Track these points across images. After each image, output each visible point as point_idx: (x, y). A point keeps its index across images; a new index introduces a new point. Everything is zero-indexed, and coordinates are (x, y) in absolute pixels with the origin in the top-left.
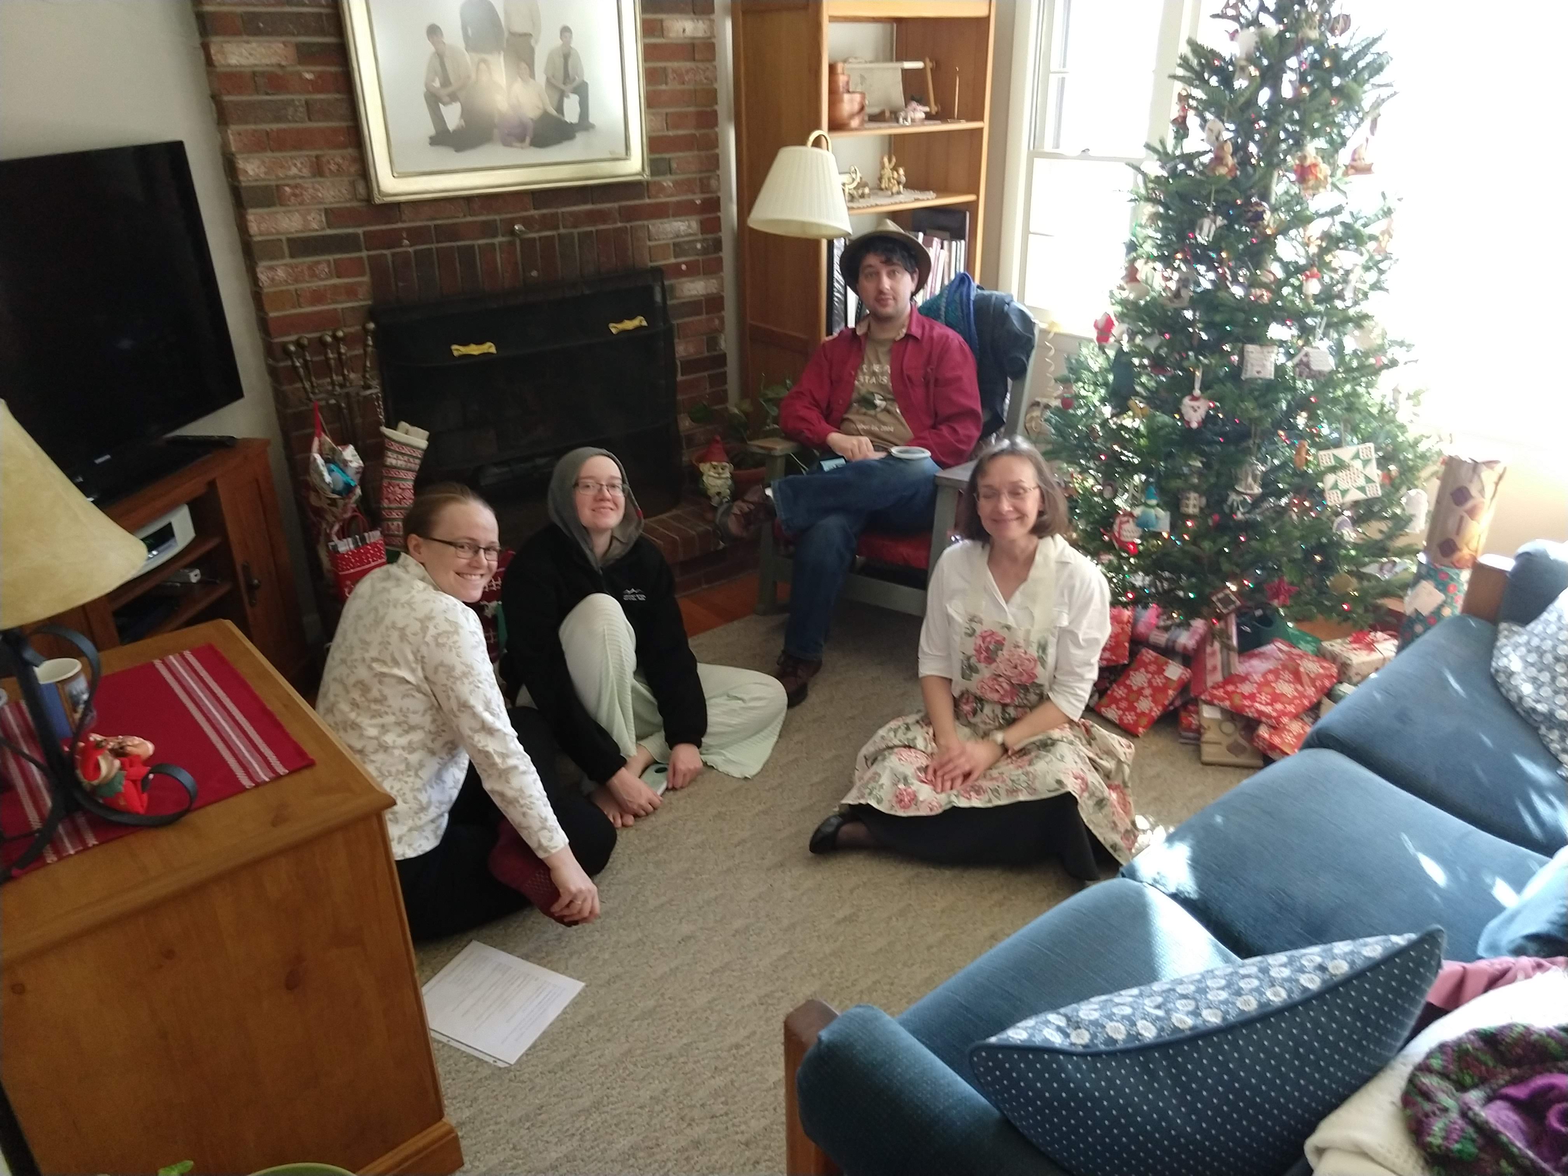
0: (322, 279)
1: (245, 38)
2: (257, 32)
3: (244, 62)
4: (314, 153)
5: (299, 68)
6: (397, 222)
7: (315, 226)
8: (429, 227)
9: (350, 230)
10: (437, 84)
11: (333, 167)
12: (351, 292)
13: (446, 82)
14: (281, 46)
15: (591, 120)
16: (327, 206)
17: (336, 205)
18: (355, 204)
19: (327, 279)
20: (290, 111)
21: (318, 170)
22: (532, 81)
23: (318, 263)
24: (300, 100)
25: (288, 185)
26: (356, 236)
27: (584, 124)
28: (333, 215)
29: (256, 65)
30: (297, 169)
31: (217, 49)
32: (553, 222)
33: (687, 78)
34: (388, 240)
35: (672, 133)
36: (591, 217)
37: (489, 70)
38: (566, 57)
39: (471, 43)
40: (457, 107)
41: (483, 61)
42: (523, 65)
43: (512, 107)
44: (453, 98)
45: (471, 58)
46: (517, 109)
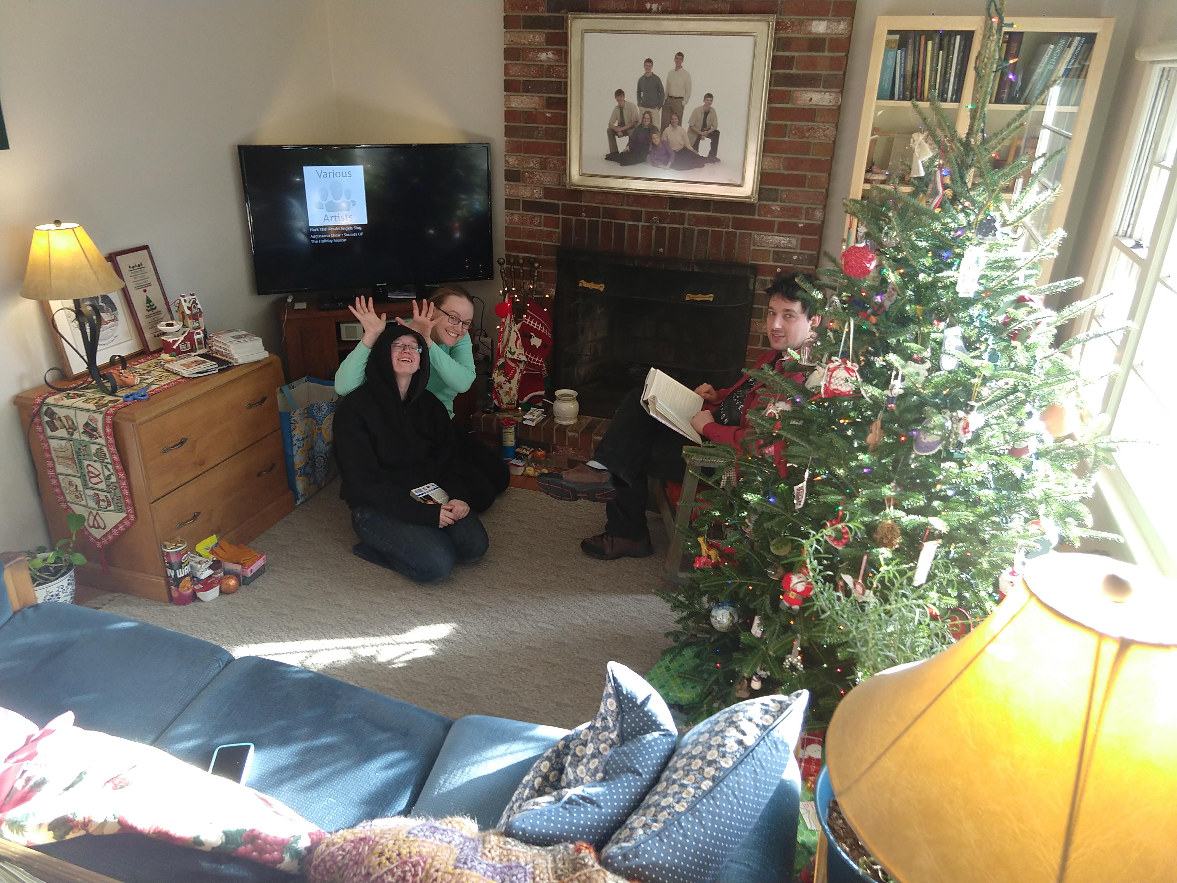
0: (536, 226)
1: (522, 94)
2: (526, 91)
3: (518, 106)
4: (544, 157)
5: (545, 110)
6: (581, 201)
7: (536, 196)
8: (599, 208)
9: (556, 202)
10: (616, 124)
11: (552, 165)
12: (549, 236)
13: (622, 124)
14: (538, 98)
15: (718, 156)
16: (545, 186)
17: (550, 186)
18: (560, 187)
19: (538, 226)
20: (536, 132)
21: (544, 166)
22: (679, 127)
23: (534, 216)
24: (541, 127)
25: (527, 172)
26: (558, 205)
27: (713, 157)
28: (548, 192)
29: (523, 108)
30: (533, 163)
31: (507, 99)
32: (681, 219)
33: (807, 134)
34: (575, 211)
35: (787, 172)
36: (710, 221)
37: (651, 118)
38: (706, 113)
39: (642, 102)
40: (626, 139)
41: (648, 112)
42: (674, 117)
43: (662, 142)
44: (625, 133)
45: (641, 110)
46: (666, 144)
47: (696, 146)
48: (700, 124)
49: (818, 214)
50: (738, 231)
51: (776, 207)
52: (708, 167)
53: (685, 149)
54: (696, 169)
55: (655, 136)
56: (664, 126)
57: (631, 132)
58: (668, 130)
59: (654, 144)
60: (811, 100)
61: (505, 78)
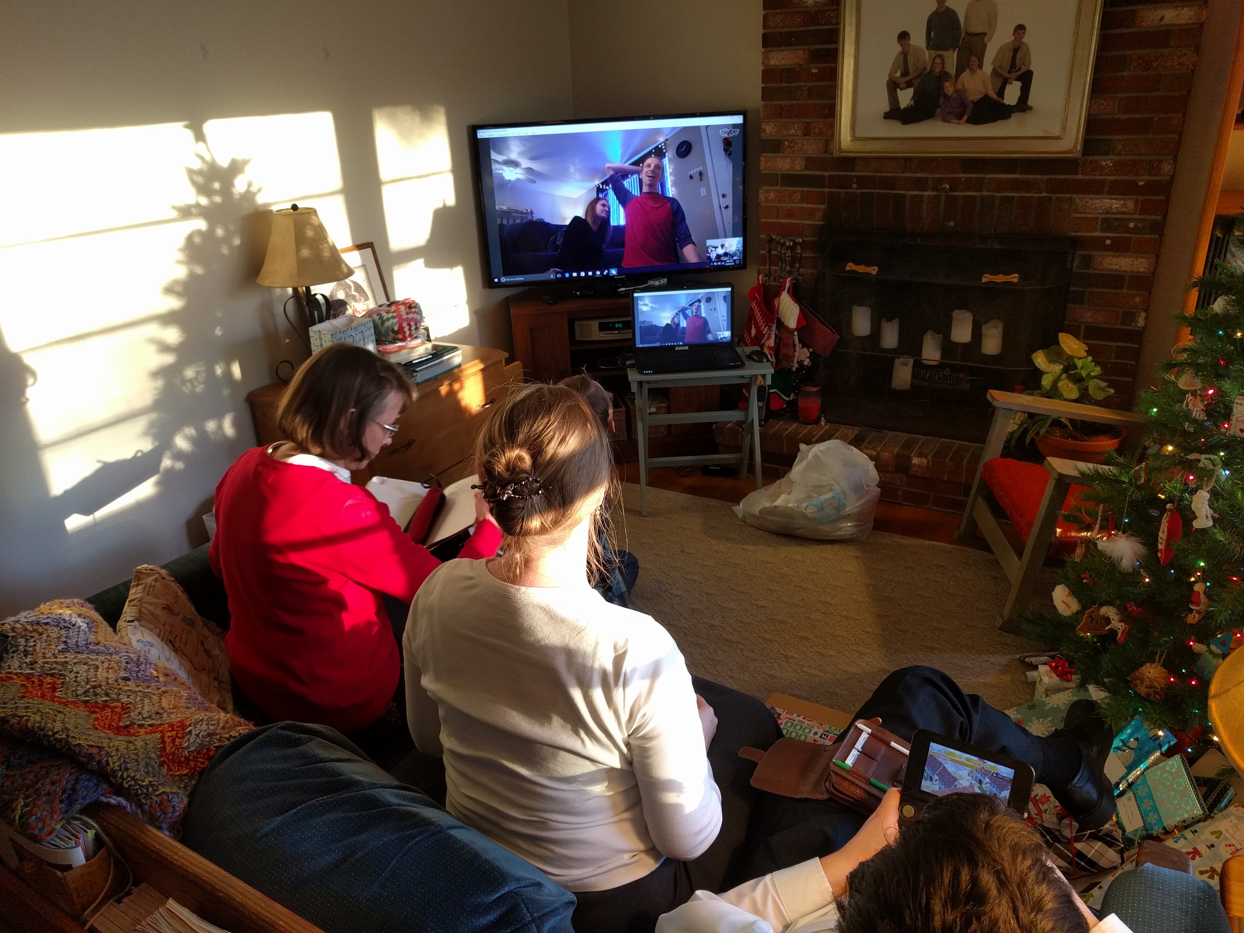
0: (796, 203)
1: (783, 48)
2: (790, 44)
3: (778, 63)
4: (806, 120)
5: (811, 65)
6: (852, 171)
7: (798, 167)
8: (874, 177)
9: (820, 173)
10: (898, 74)
11: (817, 130)
12: (811, 214)
13: (905, 73)
14: (802, 52)
15: (1030, 103)
16: (807, 156)
17: (814, 156)
18: (827, 155)
19: (798, 203)
20: (799, 93)
21: (807, 132)
22: (979, 71)
23: (794, 192)
24: (805, 86)
25: (787, 140)
26: (822, 178)
27: (1023, 105)
28: (811, 162)
29: (784, 65)
30: (794, 130)
31: (766, 56)
32: (979, 185)
33: (1155, 64)
34: (843, 183)
35: (1123, 117)
36: (1015, 185)
37: (943, 63)
38: (1016, 51)
39: (931, 44)
40: (910, 92)
41: (940, 56)
42: (974, 58)
43: (957, 91)
44: (909, 85)
45: (929, 54)
46: (961, 93)
47: (1001, 93)
48: (1007, 65)
49: (1167, 167)
50: (1054, 196)
51: (1107, 162)
52: (1016, 117)
53: (986, 98)
54: (1000, 122)
55: (947, 84)
56: (960, 70)
57: (916, 83)
58: (966, 75)
59: (945, 95)
60: (1162, 18)
61: (763, 31)
